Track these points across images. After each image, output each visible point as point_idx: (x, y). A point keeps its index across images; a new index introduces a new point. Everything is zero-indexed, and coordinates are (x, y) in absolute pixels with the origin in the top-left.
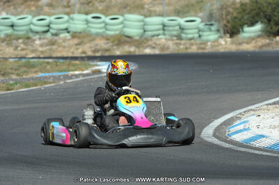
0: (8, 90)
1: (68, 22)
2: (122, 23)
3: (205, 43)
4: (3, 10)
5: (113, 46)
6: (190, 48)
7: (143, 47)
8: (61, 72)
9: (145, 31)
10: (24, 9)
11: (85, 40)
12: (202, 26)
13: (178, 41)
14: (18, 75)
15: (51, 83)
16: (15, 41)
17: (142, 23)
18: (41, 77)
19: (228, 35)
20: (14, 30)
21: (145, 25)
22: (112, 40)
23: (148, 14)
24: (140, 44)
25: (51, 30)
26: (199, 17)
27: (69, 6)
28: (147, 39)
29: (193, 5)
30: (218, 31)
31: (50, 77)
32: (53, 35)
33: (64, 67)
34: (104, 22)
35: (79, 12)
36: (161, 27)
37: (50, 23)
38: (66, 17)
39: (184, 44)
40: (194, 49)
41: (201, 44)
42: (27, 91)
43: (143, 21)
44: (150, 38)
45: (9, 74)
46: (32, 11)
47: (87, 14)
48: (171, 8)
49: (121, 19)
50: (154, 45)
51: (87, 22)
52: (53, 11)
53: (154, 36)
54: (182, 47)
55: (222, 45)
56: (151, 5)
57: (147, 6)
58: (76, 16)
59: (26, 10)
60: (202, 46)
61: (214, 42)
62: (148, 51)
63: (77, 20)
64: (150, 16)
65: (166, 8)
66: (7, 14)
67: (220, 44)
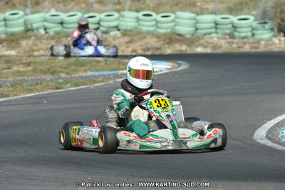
0: (57, 89)
1: (118, 19)
2: (173, 21)
3: (258, 42)
4: (53, 6)
5: (164, 44)
6: (243, 47)
7: (195, 45)
8: (111, 70)
9: (197, 29)
10: (74, 5)
11: (136, 38)
12: (255, 24)
13: (231, 40)
14: (67, 73)
15: (100, 82)
16: (64, 39)
17: (194, 21)
18: (90, 76)
19: (282, 34)
20: (63, 27)
21: (197, 23)
22: (163, 38)
23: (200, 12)
24: (192, 42)
25: (101, 28)
26: (253, 15)
27: (120, 4)
28: (199, 38)
29: (246, 3)
30: (272, 29)
31: (100, 76)
32: (103, 32)
33: (114, 66)
34: (155, 20)
35: (130, 10)
36: (213, 25)
37: (100, 20)
38: (116, 15)
39: (237, 43)
40: (247, 48)
41: (254, 43)
42: (76, 90)
43: (195, 19)
44: (202, 36)
45: (58, 72)
46: (82, 8)
47: (137, 11)
48: (224, 6)
49: (173, 16)
50: (206, 44)
51: (138, 19)
52: (103, 9)
53: (205, 34)
54: (234, 46)
55: (276, 44)
56: (203, 3)
57: (199, 4)
58: (127, 13)
59: (76, 7)
60: (255, 45)
61: (268, 41)
62: (199, 50)
63: (127, 18)
64: (202, 14)
65: (219, 6)
66: (57, 11)
67: (274, 43)
